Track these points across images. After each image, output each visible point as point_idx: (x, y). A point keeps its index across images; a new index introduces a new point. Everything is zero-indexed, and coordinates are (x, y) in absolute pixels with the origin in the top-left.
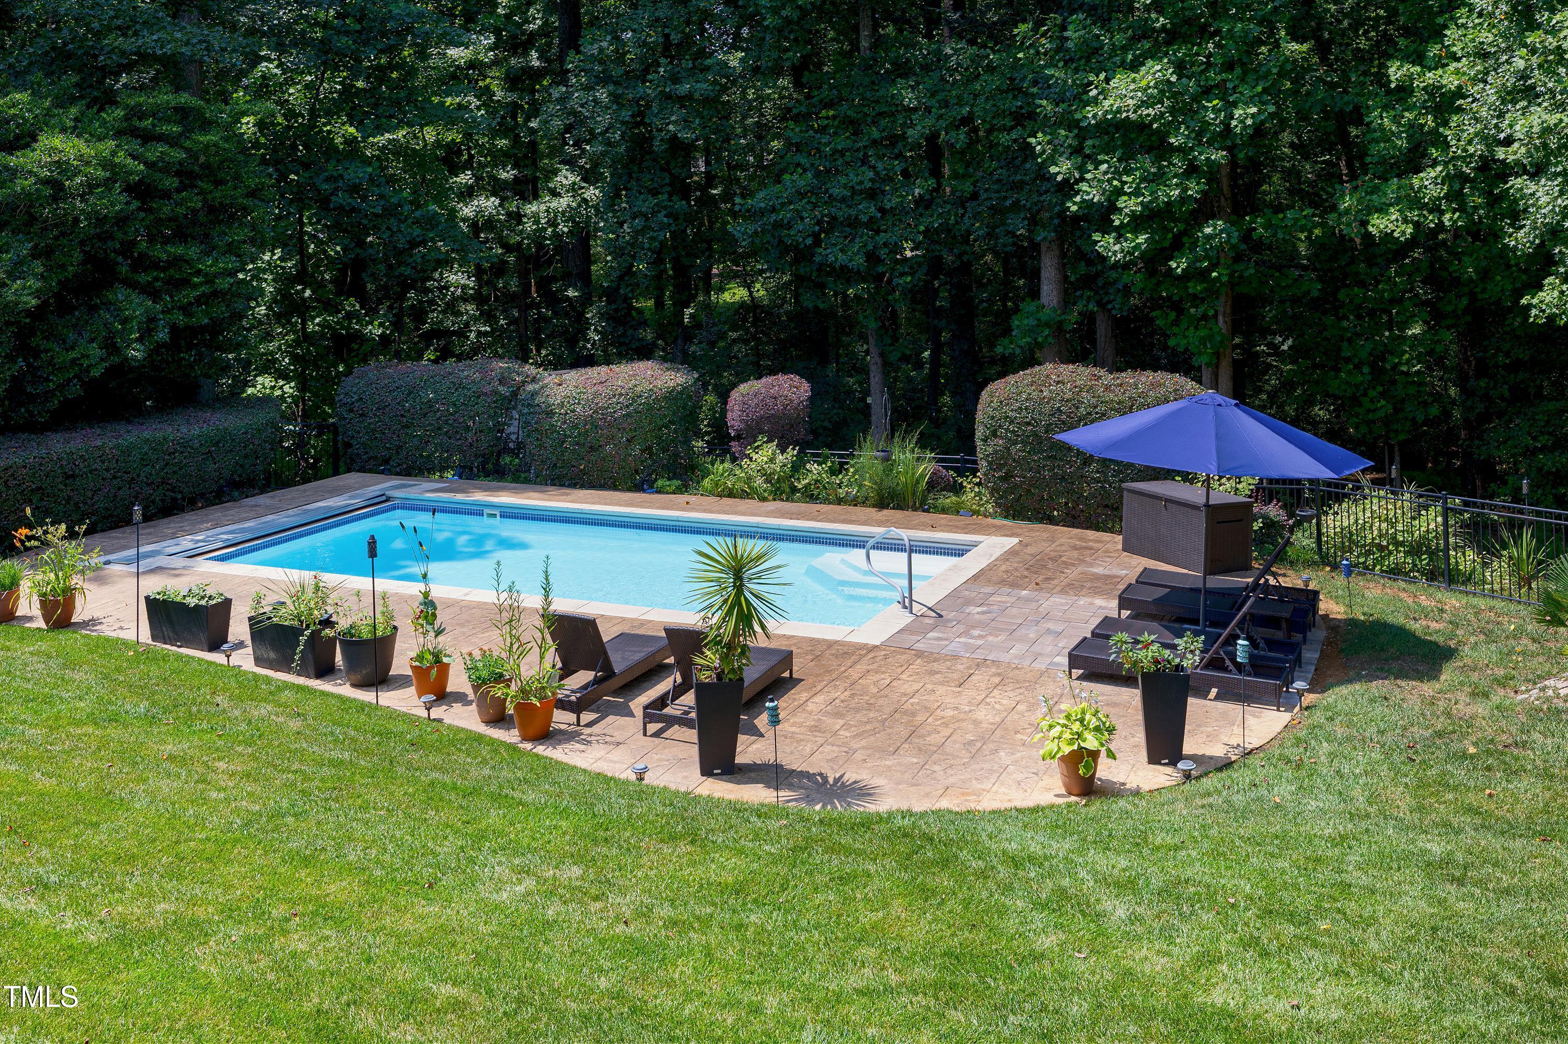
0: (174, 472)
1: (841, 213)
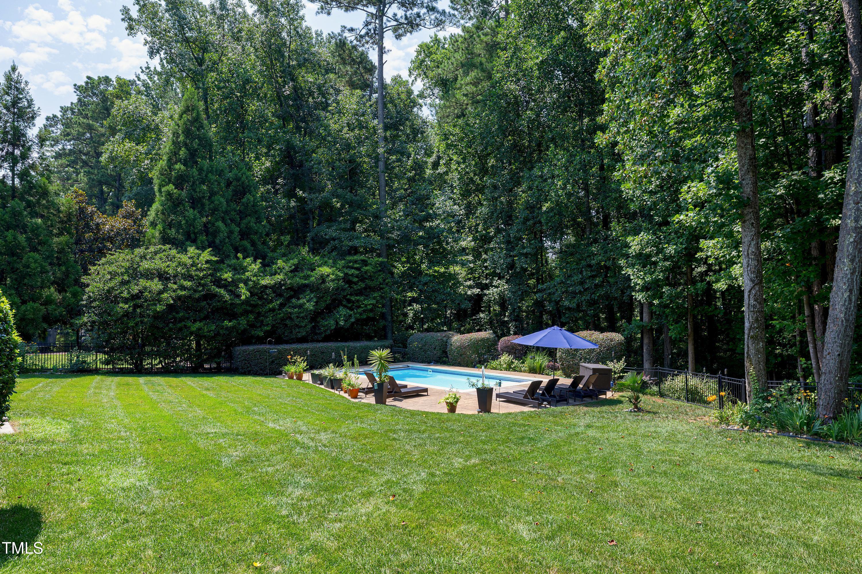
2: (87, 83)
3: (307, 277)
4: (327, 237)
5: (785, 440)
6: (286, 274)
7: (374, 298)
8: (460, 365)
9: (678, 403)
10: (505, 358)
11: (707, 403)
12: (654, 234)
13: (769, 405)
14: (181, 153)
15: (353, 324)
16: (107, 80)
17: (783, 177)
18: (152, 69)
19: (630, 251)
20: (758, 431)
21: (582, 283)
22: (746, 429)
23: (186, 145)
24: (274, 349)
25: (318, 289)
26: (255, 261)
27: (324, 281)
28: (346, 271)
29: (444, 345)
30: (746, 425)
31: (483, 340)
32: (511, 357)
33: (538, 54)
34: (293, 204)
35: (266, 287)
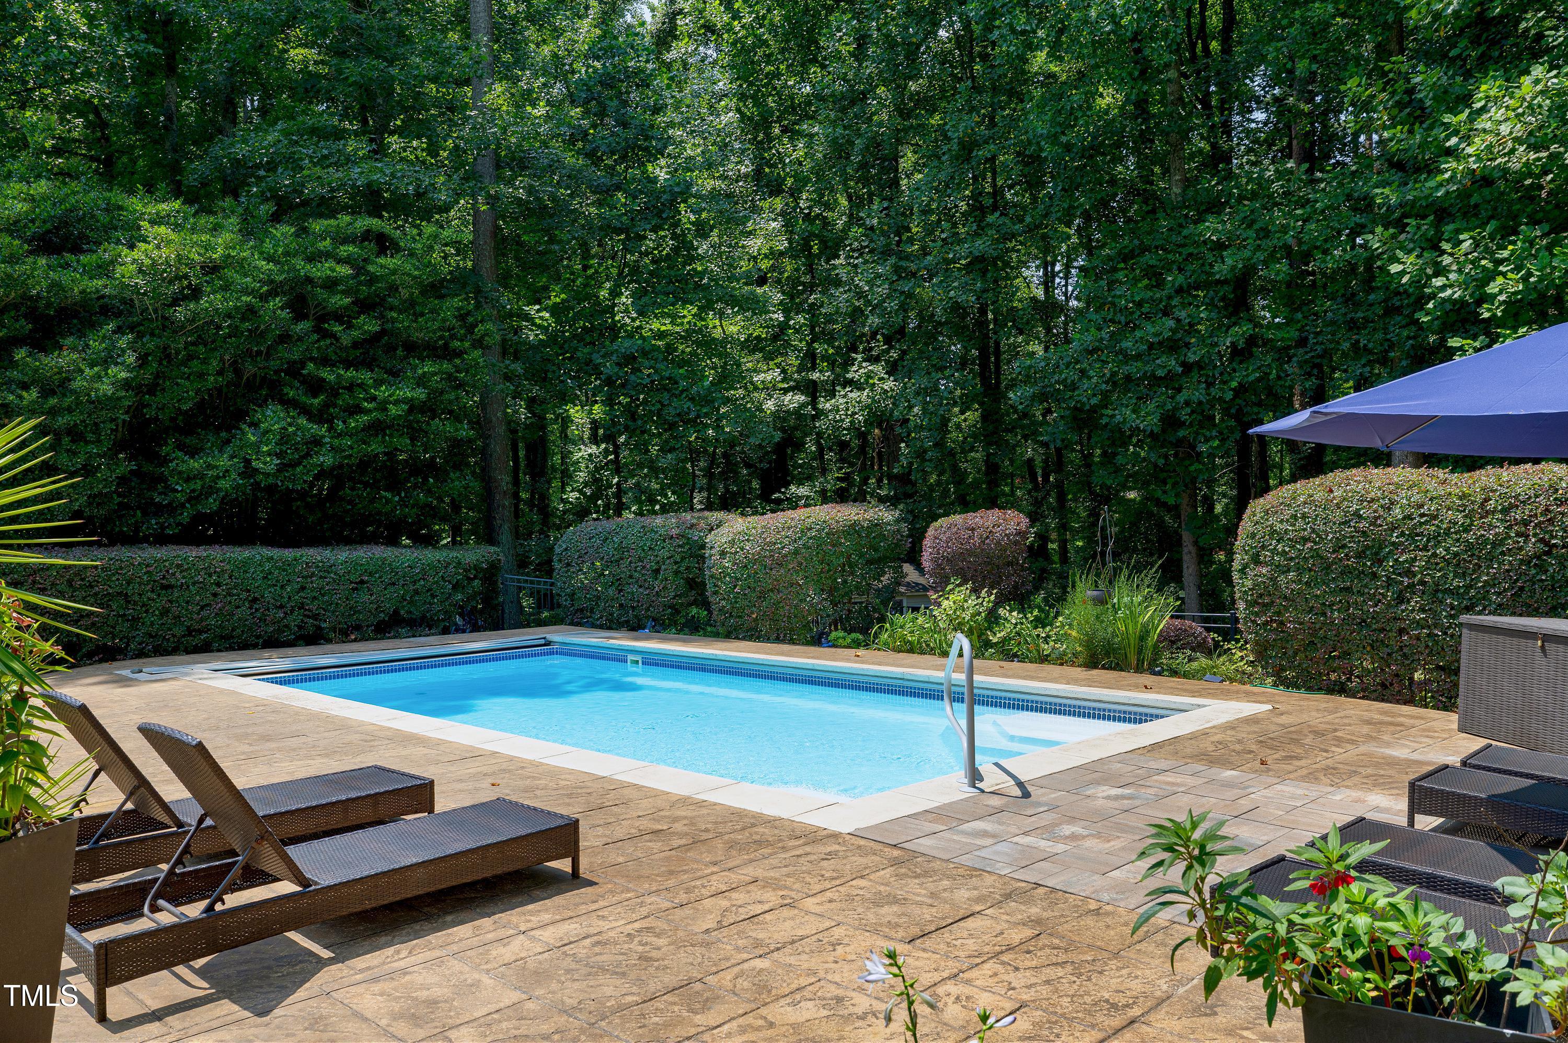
0: (315, 598)
1: (1135, 369)
8: (755, 633)
10: (958, 603)
15: (321, 475)
29: (694, 559)
31: (854, 530)
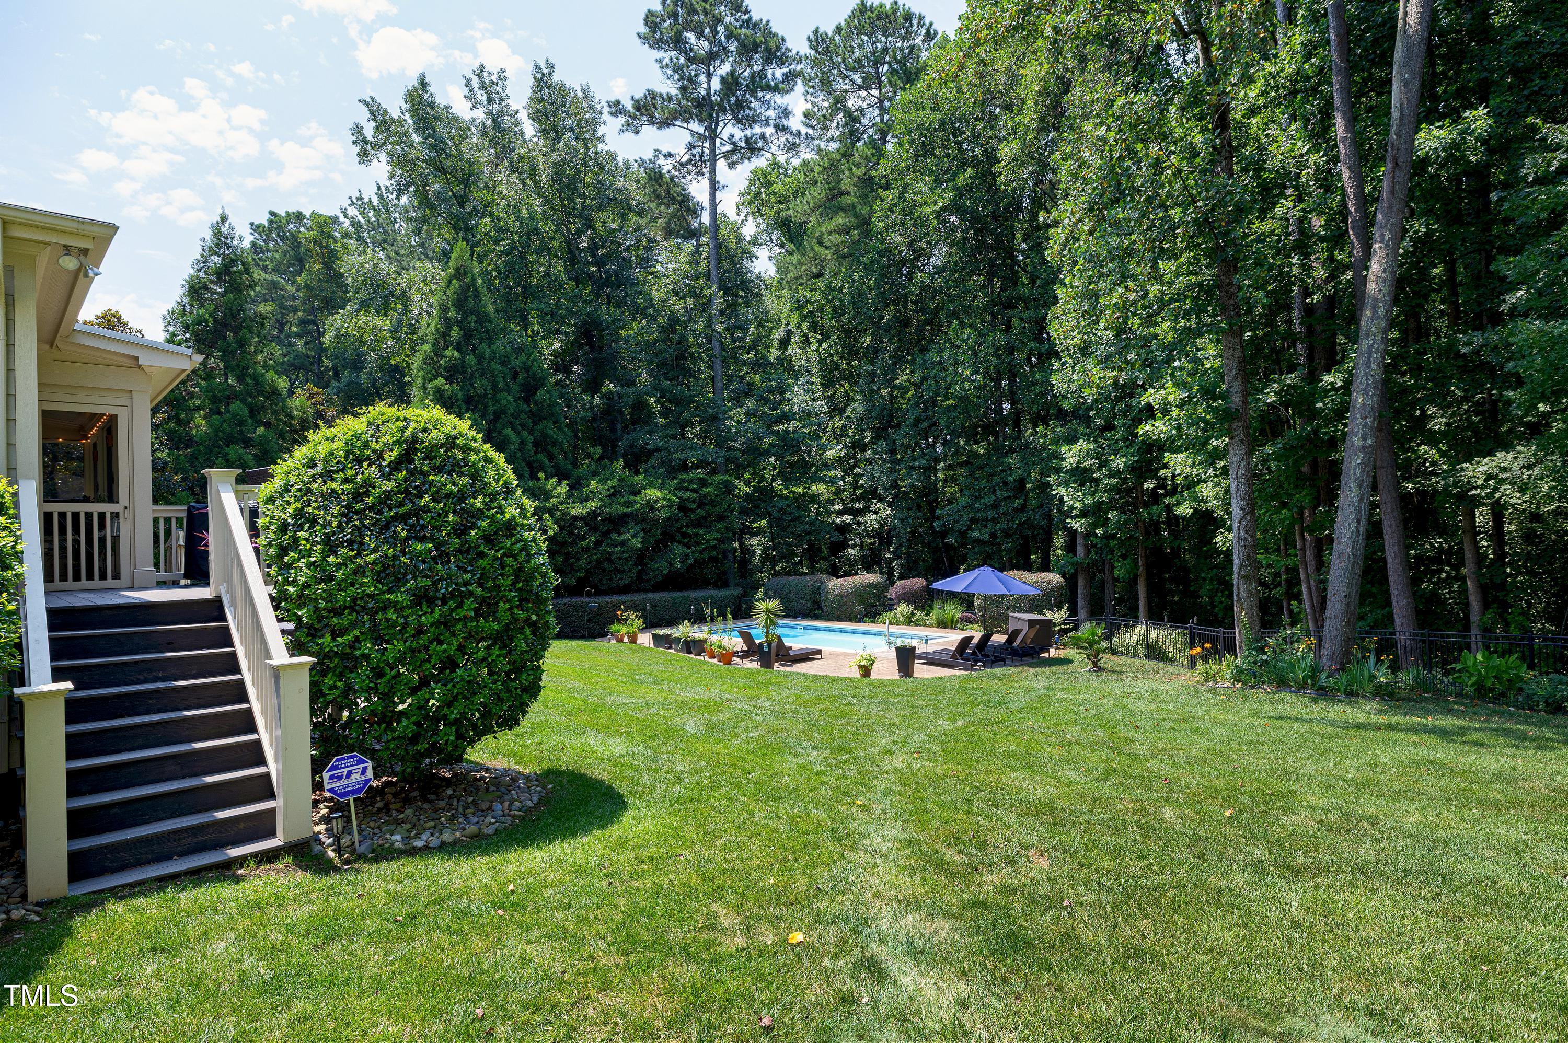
2: (271, 222)
3: (628, 503)
4: (649, 447)
5: (1288, 696)
6: (602, 500)
7: (718, 531)
8: (838, 619)
9: (1138, 661)
10: (903, 609)
11: (1172, 660)
12: (1095, 441)
13: (1265, 657)
14: (453, 333)
15: (691, 566)
16: (299, 216)
17: (1275, 382)
18: (366, 200)
19: (1064, 464)
20: (1254, 687)
21: (995, 507)
22: (1239, 685)
23: (458, 323)
24: (595, 603)
25: (644, 519)
26: (559, 482)
27: (652, 509)
28: (681, 494)
29: (817, 592)
30: (1239, 681)
31: (871, 585)
32: (911, 608)
33: (936, 198)
34: (597, 400)
35: (575, 518)
